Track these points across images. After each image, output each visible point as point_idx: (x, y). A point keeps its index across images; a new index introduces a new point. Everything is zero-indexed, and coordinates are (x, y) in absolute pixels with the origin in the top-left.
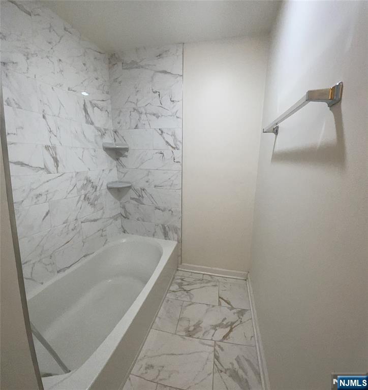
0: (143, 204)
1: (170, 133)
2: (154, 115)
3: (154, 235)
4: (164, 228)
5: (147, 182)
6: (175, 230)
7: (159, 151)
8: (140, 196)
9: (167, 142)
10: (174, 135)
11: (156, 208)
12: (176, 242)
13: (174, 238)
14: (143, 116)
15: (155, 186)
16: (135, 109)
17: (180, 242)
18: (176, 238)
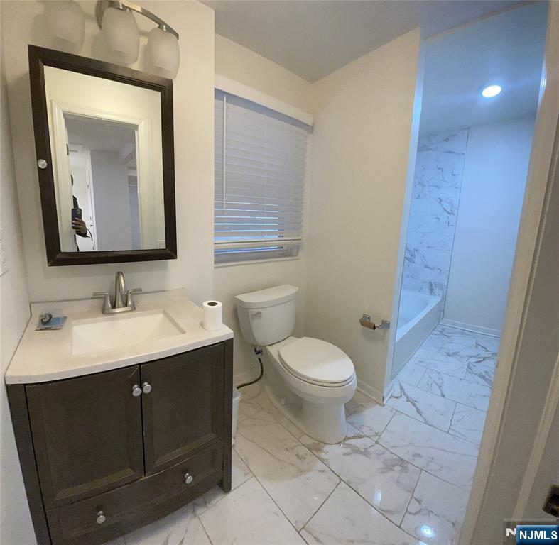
0: (414, 263)
1: (448, 201)
2: (436, 186)
3: (420, 291)
4: (431, 285)
5: (421, 243)
6: (441, 287)
7: (435, 217)
8: (412, 256)
9: (445, 209)
10: (451, 203)
11: (426, 266)
12: (440, 299)
13: (439, 295)
14: (426, 189)
15: (428, 247)
16: (419, 183)
17: (444, 298)
18: (441, 295)
